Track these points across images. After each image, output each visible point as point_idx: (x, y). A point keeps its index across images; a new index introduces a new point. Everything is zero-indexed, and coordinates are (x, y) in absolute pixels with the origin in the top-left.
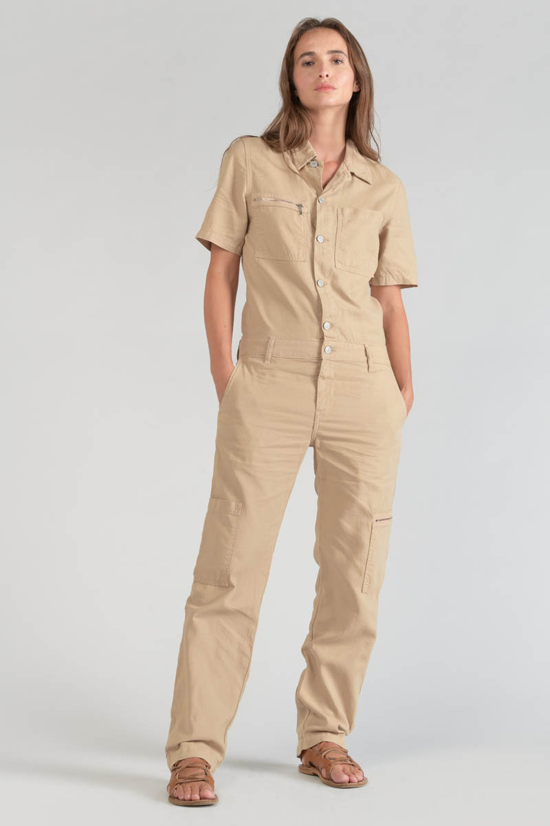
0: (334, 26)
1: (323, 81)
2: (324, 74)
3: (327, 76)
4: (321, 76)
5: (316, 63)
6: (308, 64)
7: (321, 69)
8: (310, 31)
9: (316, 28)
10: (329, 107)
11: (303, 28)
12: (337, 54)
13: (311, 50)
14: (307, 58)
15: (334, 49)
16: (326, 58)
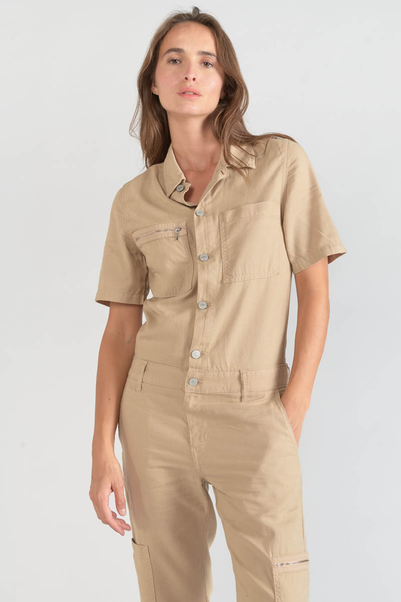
0: (210, 23)
1: (188, 84)
2: (191, 76)
3: (194, 79)
4: (186, 78)
5: (183, 62)
6: (174, 61)
7: (188, 71)
8: (181, 24)
9: (189, 23)
10: (189, 116)
11: (175, 20)
12: (209, 56)
13: (180, 47)
14: (174, 55)
15: (205, 50)
16: (195, 59)
